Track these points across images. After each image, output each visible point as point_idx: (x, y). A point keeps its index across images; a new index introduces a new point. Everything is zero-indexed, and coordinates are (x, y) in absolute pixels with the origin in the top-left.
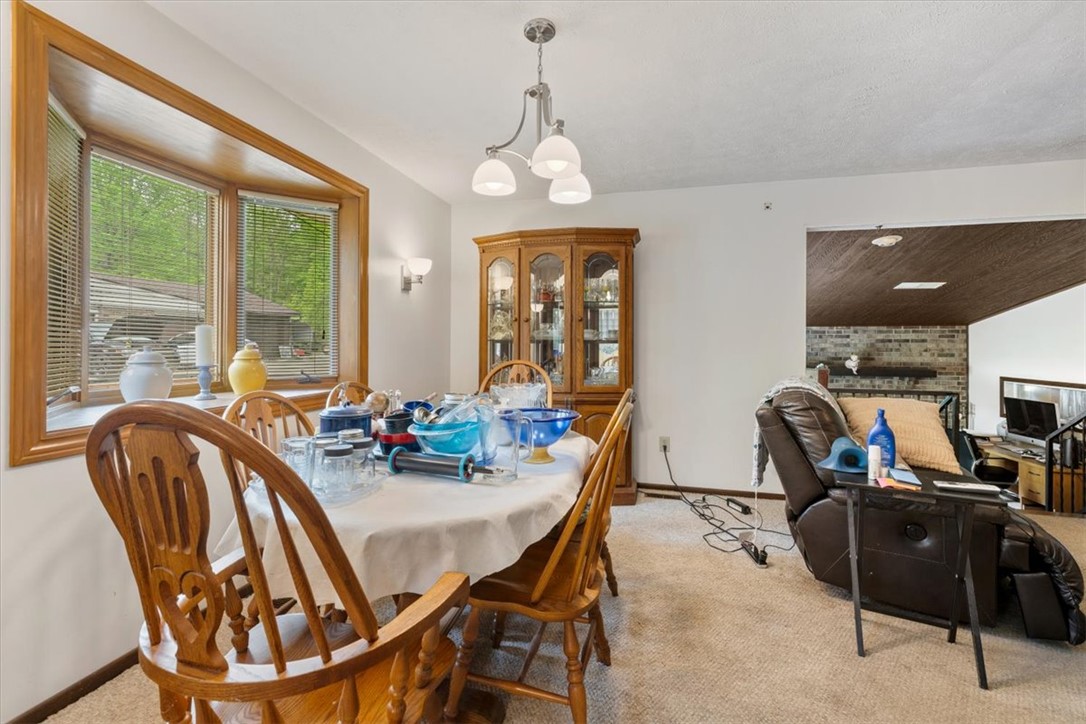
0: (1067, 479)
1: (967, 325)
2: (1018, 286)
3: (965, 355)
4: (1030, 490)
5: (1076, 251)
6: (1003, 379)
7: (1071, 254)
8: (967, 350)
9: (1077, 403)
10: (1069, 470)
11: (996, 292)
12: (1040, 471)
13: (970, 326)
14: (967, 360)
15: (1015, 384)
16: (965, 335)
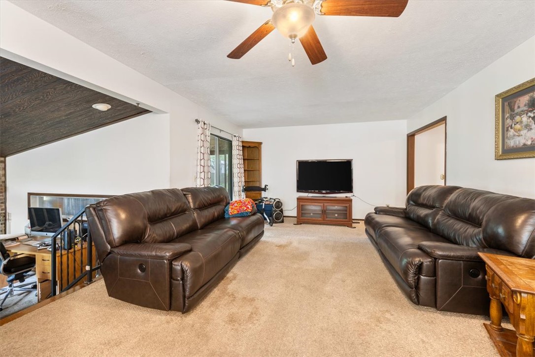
0: (65, 258)
1: (5, 157)
2: (36, 130)
3: (3, 179)
4: (43, 272)
5: (70, 112)
6: (30, 194)
7: (67, 112)
8: (5, 175)
9: (72, 205)
10: (66, 252)
11: (22, 133)
12: (49, 257)
13: (7, 158)
14: (5, 182)
15: (37, 196)
16: (3, 165)
